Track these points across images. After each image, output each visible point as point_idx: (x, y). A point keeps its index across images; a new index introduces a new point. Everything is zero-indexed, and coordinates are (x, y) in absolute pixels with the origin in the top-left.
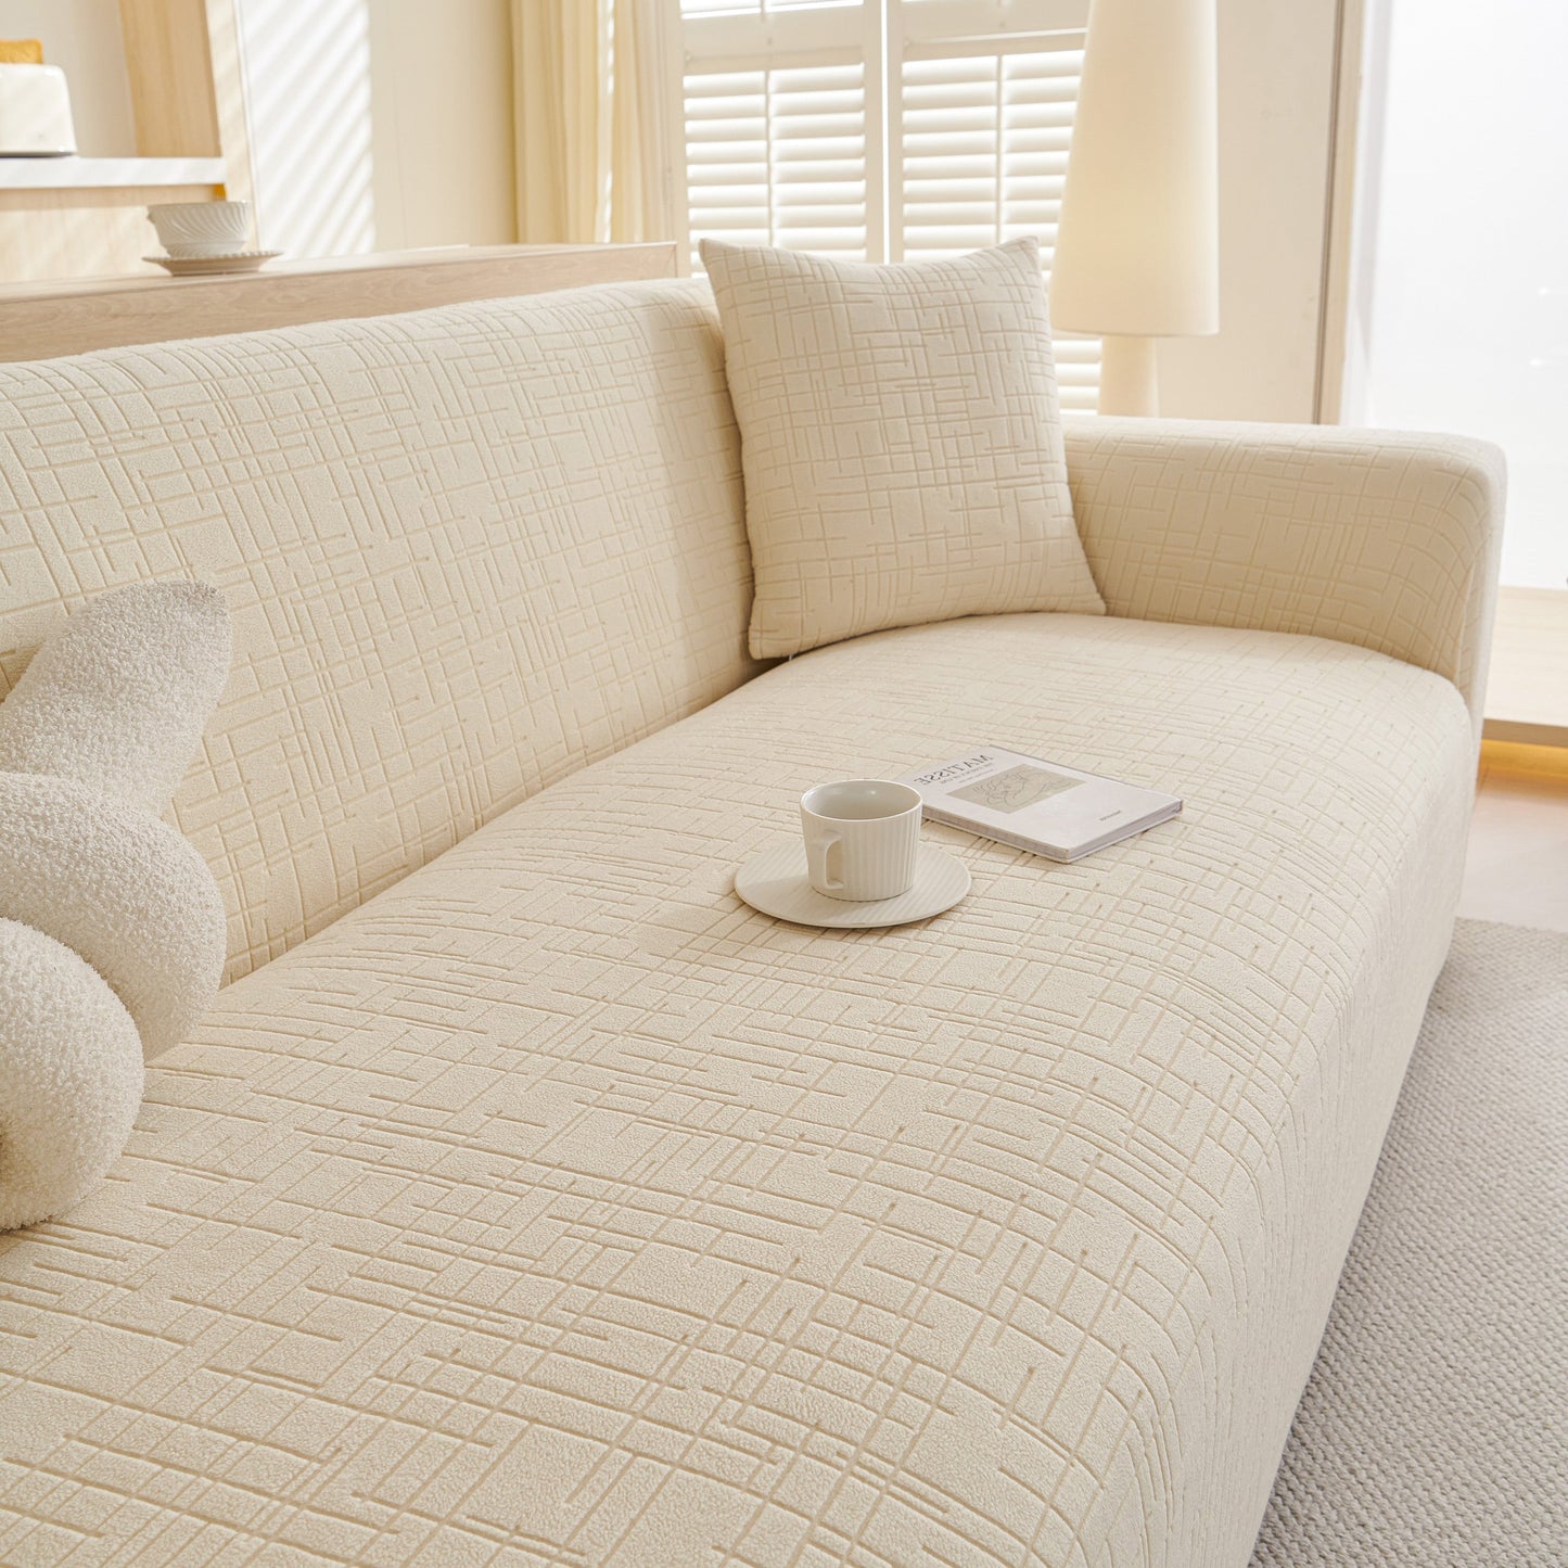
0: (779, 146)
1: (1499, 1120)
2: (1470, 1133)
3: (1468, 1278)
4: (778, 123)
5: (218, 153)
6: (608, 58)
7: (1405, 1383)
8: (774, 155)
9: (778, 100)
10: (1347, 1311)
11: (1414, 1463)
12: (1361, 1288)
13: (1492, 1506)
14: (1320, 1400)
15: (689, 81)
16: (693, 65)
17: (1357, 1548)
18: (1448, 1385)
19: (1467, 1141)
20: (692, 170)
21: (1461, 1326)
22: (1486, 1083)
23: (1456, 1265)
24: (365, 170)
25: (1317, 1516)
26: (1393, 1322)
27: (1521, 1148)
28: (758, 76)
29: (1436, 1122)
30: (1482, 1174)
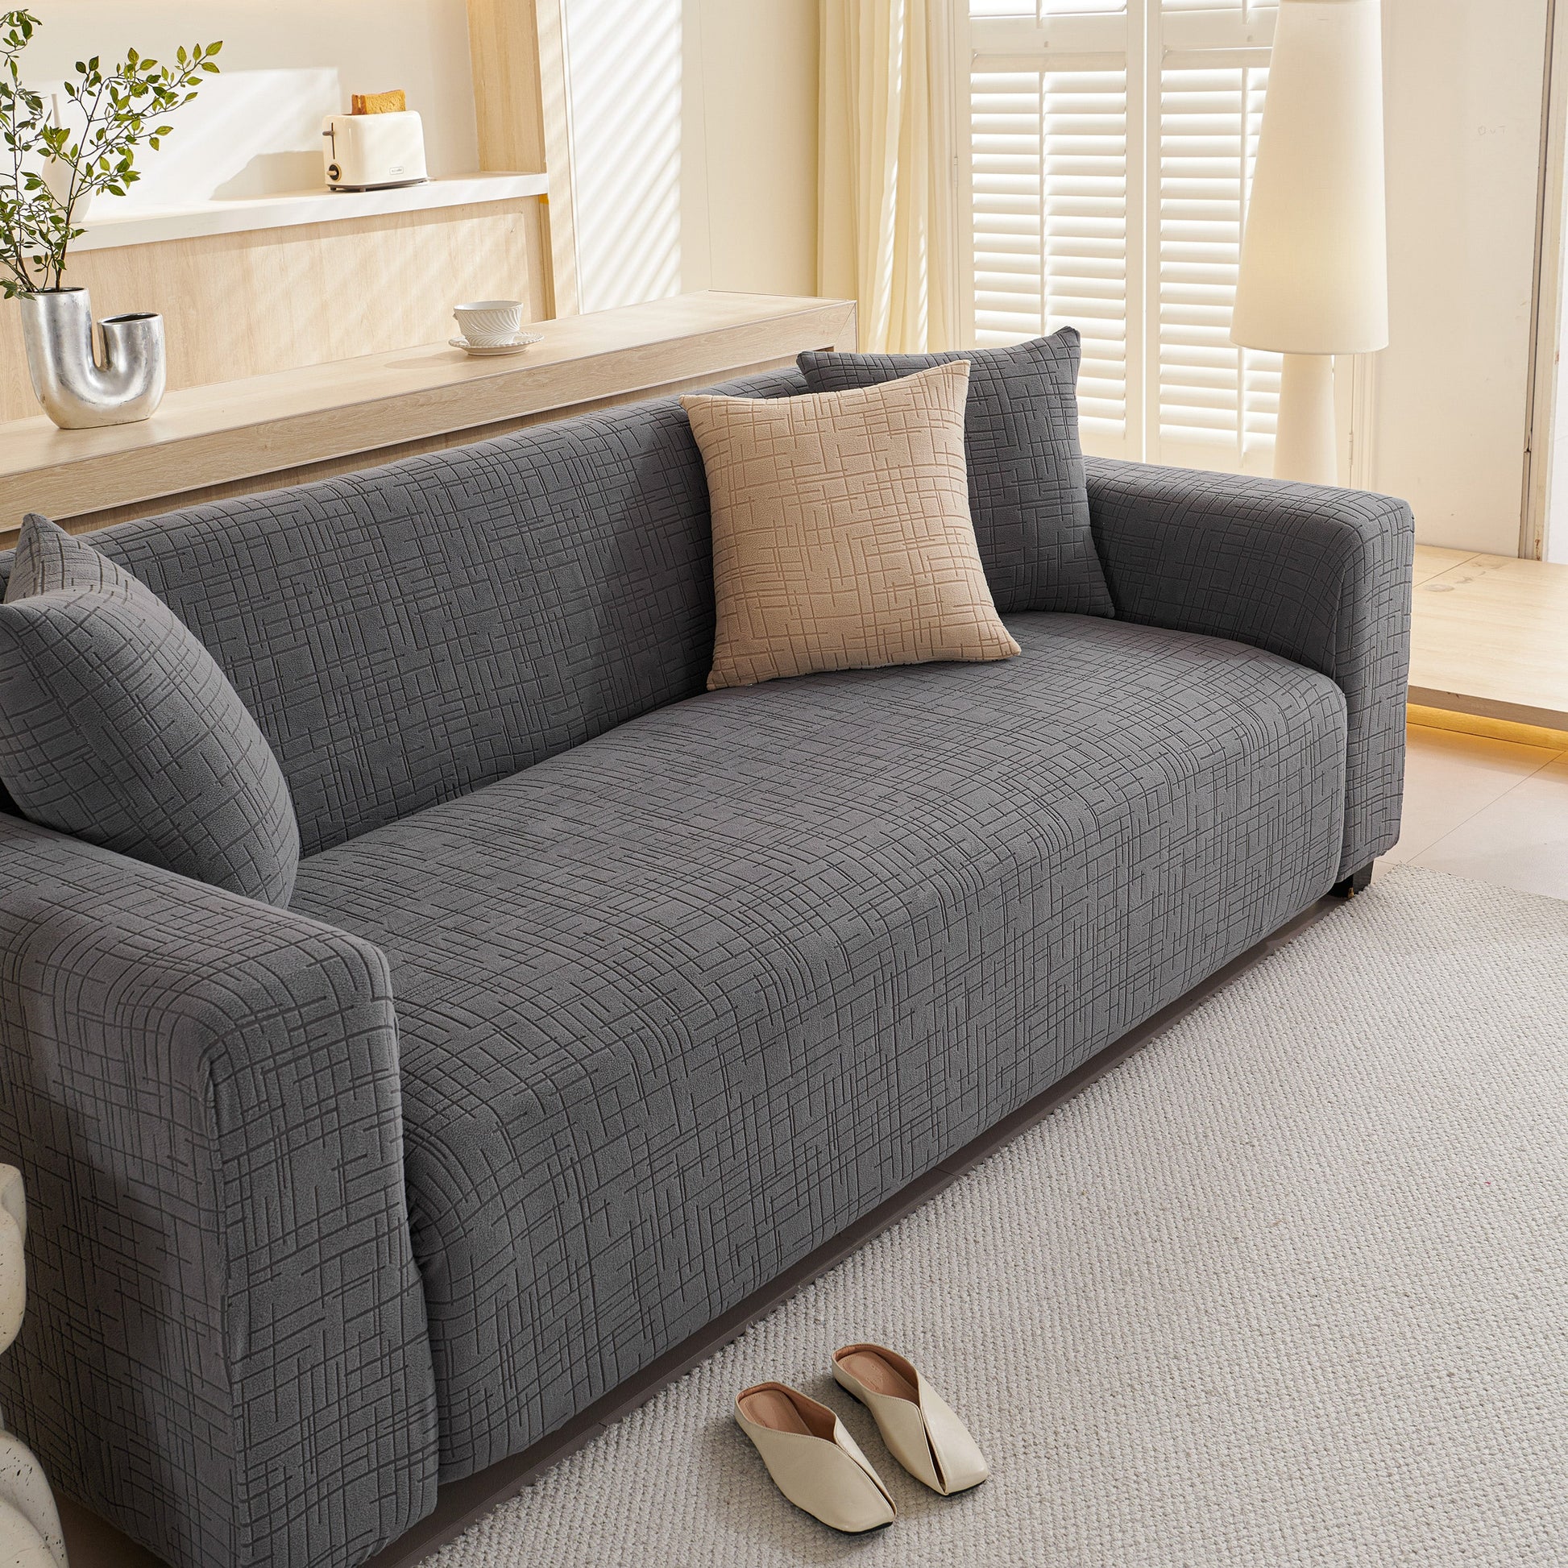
0: (1051, 141)
1: (1322, 998)
2: (1293, 1002)
3: (1217, 1077)
4: (1050, 120)
5: (543, 170)
6: (898, 60)
7: (1130, 1123)
8: (1046, 149)
9: (1051, 99)
10: (1122, 1085)
11: (1103, 1157)
12: (1142, 1075)
13: (1134, 1179)
14: (1070, 1124)
15: (976, 77)
16: (979, 61)
17: (1038, 1185)
18: (1157, 1126)
19: (1287, 1007)
20: (976, 158)
21: (1191, 1100)
22: (1334, 975)
23: (1215, 1071)
24: (674, 168)
25: (1026, 1172)
26: (1147, 1094)
27: (1321, 1014)
28: (1034, 76)
29: (1274, 995)
30: (1280, 1026)
